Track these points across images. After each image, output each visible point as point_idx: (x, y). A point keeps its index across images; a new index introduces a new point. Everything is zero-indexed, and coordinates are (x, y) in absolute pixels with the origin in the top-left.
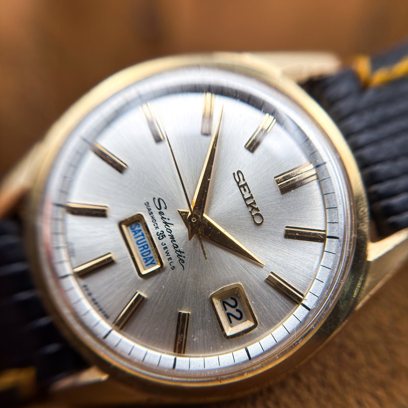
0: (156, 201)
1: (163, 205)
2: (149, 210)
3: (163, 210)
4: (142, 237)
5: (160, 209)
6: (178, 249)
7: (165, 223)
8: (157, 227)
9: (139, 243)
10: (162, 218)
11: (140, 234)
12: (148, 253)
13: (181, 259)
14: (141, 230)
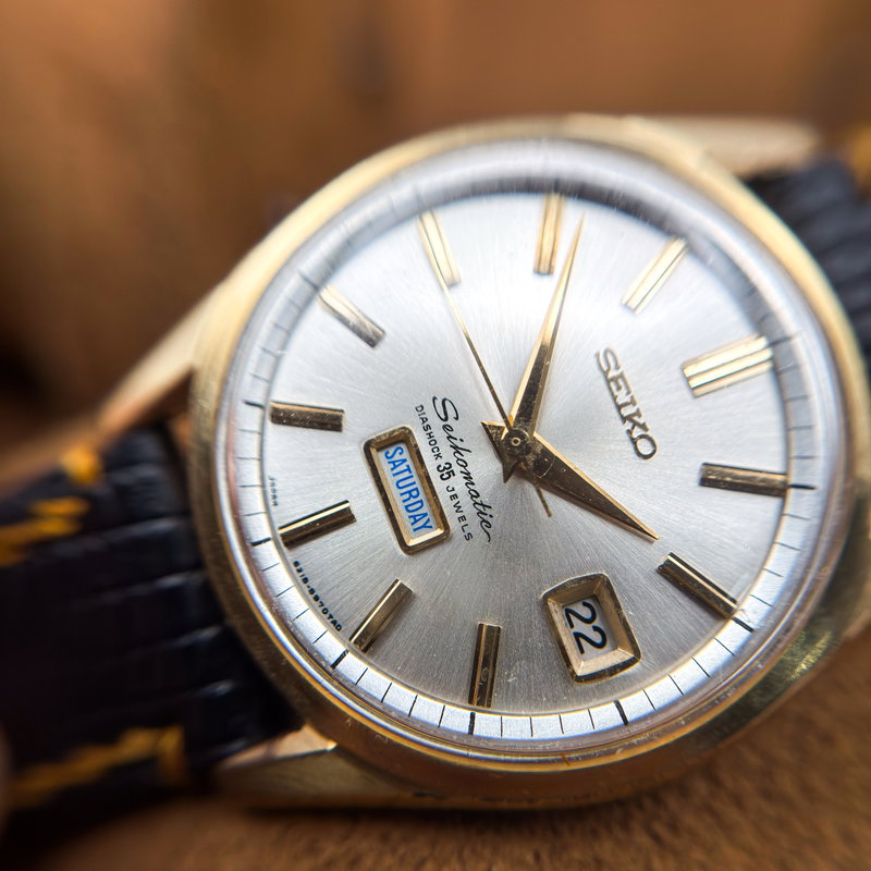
0: (439, 403)
1: (451, 413)
2: (424, 420)
3: (451, 422)
5: (446, 419)
6: (478, 500)
7: (455, 447)
8: (438, 456)
9: (401, 485)
10: (449, 437)
11: (403, 467)
12: (419, 505)
13: (484, 521)
14: (404, 461)
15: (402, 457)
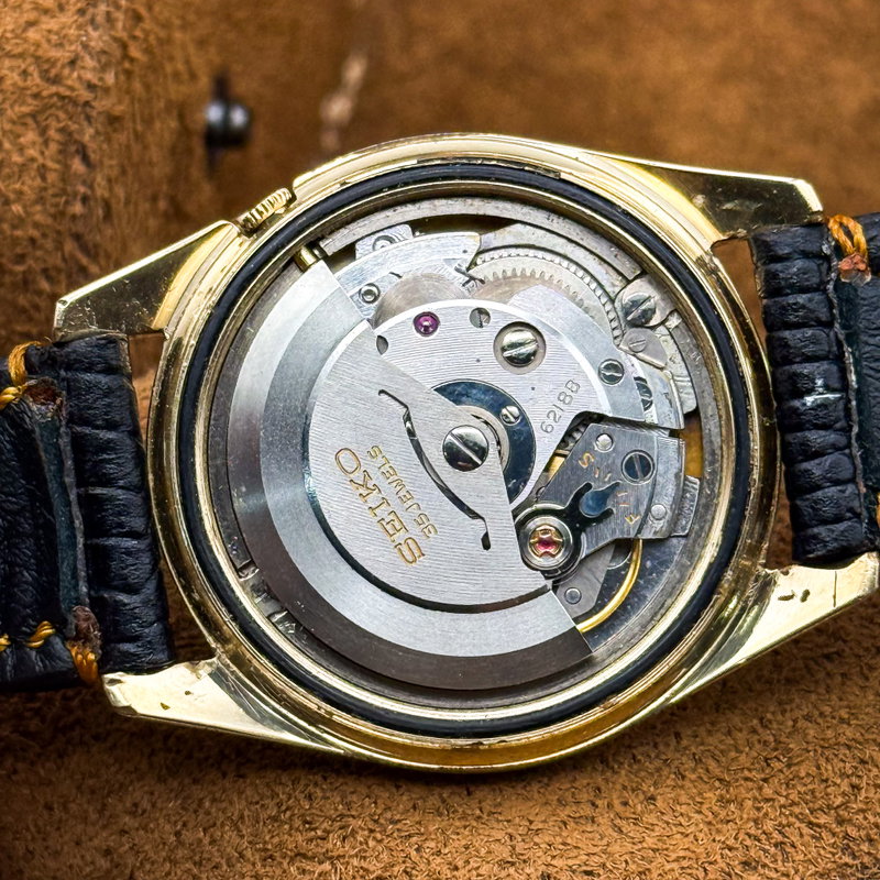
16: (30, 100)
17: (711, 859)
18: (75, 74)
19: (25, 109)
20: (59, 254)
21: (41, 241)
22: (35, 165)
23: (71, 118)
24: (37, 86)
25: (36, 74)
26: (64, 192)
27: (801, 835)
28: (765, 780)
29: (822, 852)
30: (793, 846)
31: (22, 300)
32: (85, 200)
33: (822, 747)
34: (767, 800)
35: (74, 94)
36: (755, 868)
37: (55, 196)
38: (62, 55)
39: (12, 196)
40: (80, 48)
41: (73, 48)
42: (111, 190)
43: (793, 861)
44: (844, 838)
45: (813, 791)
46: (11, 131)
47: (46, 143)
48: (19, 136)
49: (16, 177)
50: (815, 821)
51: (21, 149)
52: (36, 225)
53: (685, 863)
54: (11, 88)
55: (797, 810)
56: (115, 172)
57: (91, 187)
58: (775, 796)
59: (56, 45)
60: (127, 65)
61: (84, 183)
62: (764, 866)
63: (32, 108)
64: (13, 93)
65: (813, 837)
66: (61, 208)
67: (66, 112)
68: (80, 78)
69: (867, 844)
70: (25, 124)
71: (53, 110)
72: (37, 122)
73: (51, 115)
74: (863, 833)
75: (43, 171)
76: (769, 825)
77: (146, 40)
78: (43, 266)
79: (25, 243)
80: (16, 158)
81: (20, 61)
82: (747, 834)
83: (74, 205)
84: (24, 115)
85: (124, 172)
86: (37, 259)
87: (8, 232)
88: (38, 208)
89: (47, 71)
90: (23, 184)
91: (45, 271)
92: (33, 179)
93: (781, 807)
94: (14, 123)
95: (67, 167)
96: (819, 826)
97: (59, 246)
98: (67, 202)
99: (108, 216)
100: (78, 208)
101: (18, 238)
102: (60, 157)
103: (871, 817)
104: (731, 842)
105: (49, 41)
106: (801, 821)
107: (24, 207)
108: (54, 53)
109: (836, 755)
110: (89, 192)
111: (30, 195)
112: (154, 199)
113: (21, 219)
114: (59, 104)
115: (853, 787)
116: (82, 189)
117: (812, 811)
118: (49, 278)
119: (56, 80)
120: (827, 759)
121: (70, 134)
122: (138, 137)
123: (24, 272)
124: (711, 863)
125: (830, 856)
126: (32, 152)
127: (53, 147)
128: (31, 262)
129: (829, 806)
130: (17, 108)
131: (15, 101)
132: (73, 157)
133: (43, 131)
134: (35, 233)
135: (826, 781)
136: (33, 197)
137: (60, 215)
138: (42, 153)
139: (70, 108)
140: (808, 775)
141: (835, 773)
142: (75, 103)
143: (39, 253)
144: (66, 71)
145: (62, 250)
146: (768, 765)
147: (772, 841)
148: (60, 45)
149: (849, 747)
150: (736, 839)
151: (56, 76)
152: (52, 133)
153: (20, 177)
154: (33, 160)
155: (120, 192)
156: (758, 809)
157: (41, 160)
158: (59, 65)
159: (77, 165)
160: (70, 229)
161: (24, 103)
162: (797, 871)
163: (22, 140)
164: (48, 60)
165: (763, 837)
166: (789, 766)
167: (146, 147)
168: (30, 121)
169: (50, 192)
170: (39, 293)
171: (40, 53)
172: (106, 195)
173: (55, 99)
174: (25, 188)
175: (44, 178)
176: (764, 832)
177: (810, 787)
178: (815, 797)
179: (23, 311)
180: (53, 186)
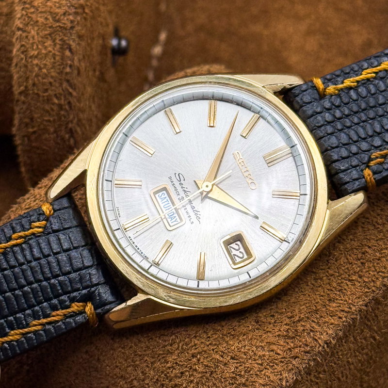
0: (177, 175)
1: (182, 179)
2: (172, 182)
3: (182, 182)
4: (167, 203)
5: (180, 181)
6: (194, 210)
7: (184, 191)
8: (179, 194)
9: (165, 207)
10: (182, 187)
11: (165, 200)
12: (173, 213)
13: (197, 217)
14: (166, 198)
15: (165, 196)
16: (48, 29)
17: (317, 301)
18: (66, 19)
19: (46, 32)
20: (61, 88)
21: (54, 83)
22: (51, 54)
23: (64, 35)
24: (51, 23)
25: (51, 19)
26: (62, 64)
27: (347, 285)
28: (329, 268)
29: (357, 290)
30: (345, 290)
31: (47, 107)
32: (71, 66)
33: (347, 251)
34: (332, 275)
35: (66, 26)
36: (334, 301)
37: (59, 65)
38: (60, 11)
39: (42, 66)
40: (67, 8)
41: (64, 8)
42: (80, 64)
43: (347, 295)
44: (364, 283)
45: (348, 268)
46: (42, 41)
47: (55, 45)
48: (45, 43)
49: (44, 59)
50: (351, 279)
51: (46, 48)
52: (52, 77)
53: (308, 305)
54: (41, 24)
55: (343, 276)
56: (81, 57)
57: (73, 62)
58: (334, 273)
59: (58, 8)
60: (84, 15)
61: (70, 60)
62: (337, 299)
63: (49, 32)
64: (42, 26)
65: (352, 285)
66: (61, 70)
67: (63, 33)
68: (67, 19)
69: (372, 283)
70: (47, 38)
71: (57, 32)
72: (51, 37)
73: (57, 34)
74: (370, 279)
75: (54, 56)
76: (335, 284)
77: (91, 7)
78: (55, 93)
79: (48, 84)
80: (44, 51)
81: (45, 14)
82: (327, 289)
83: (66, 69)
84: (47, 35)
85: (84, 57)
86: (52, 91)
87: (41, 80)
88: (52, 70)
89: (55, 17)
90: (47, 61)
91: (55, 95)
92: (50, 59)
93: (337, 276)
94: (42, 37)
95: (63, 54)
96: (353, 280)
97: (61, 84)
98: (63, 68)
99: (79, 73)
100: (68, 70)
101: (45, 82)
102: (61, 50)
103: (371, 273)
104: (322, 294)
105: (55, 6)
106: (346, 280)
107: (47, 70)
108: (57, 10)
109: (353, 253)
110: (72, 63)
111: (49, 65)
112: (94, 70)
113: (46, 75)
114: (60, 30)
115: (362, 263)
116: (69, 62)
117: (349, 276)
118: (57, 98)
119: (58, 21)
120: (350, 256)
121: (64, 41)
122: (89, 45)
123: (47, 96)
124: (317, 303)
125: (360, 290)
126: (50, 49)
127: (58, 46)
128: (50, 92)
129: (355, 272)
130: (43, 32)
131: (43, 29)
132: (65, 50)
133: (54, 41)
134: (52, 80)
135: (352, 263)
136: (51, 66)
137: (61, 73)
138: (54, 49)
139: (64, 31)
140: (344, 263)
141: (354, 260)
142: (66, 29)
143: (53, 88)
144: (62, 17)
145: (62, 87)
146: (329, 262)
147: (337, 290)
148: (59, 7)
149: (357, 249)
150: (324, 292)
151: (59, 19)
152: (57, 41)
153: (45, 59)
154: (50, 52)
155: (83, 64)
156: (329, 279)
157: (53, 52)
158: (59, 15)
159: (68, 53)
160: (65, 78)
161: (46, 30)
162: (349, 299)
163: (46, 44)
164: (55, 14)
165: (334, 289)
166: (336, 261)
167: (92, 49)
168: (49, 37)
169: (58, 64)
170: (54, 104)
171: (52, 10)
172: (78, 65)
173: (58, 28)
174: (47, 63)
175: (54, 58)
176: (334, 287)
177: (346, 267)
178: (349, 270)
179: (47, 111)
180: (58, 61)
